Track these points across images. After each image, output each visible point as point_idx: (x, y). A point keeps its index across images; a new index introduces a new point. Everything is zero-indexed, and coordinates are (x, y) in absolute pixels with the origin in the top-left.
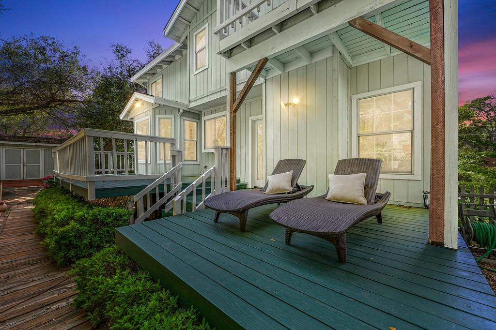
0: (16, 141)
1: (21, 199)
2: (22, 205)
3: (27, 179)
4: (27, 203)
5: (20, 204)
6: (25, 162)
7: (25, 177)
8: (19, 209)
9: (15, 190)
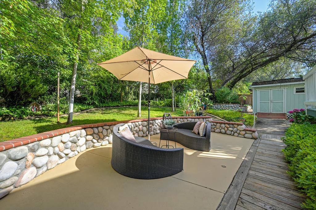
0: (266, 84)
1: (269, 129)
2: (270, 136)
3: (273, 113)
4: (274, 133)
5: (268, 133)
6: (272, 99)
7: (272, 111)
8: (267, 140)
9: (265, 120)
